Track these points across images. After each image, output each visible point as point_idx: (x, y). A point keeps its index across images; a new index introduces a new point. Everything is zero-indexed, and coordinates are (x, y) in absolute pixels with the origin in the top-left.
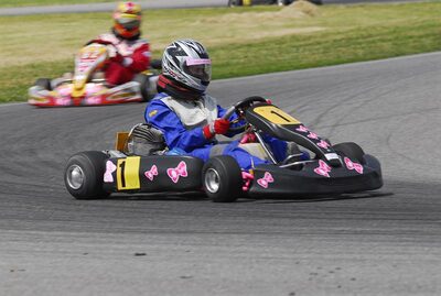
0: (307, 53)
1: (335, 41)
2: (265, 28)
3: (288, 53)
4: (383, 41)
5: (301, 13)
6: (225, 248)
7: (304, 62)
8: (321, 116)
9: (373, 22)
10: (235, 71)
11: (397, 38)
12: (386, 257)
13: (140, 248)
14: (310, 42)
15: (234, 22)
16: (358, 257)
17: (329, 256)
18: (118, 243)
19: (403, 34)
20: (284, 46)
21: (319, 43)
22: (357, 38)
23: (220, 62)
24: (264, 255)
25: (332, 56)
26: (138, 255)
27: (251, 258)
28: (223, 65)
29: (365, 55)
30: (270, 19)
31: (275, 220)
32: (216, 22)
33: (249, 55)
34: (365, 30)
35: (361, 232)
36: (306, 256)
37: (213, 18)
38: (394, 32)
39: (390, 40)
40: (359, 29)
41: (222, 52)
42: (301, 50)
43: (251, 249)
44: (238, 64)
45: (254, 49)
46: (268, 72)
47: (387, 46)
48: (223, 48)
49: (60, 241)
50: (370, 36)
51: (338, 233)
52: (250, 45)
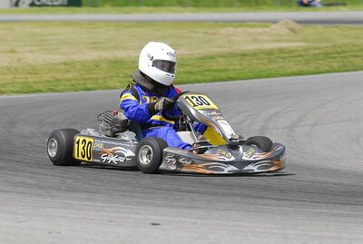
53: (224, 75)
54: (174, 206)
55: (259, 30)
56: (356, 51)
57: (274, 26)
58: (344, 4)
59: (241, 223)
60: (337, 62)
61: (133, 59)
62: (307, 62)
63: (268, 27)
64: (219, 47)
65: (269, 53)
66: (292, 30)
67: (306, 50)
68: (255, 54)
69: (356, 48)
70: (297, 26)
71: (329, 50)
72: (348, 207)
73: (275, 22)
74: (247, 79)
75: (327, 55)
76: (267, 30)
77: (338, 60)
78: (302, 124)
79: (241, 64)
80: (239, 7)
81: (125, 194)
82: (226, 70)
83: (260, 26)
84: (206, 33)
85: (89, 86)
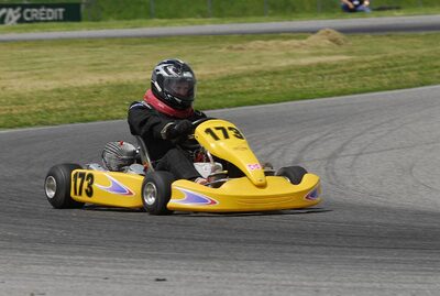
0: (332, 81)
1: (361, 70)
2: (290, 56)
3: (314, 80)
4: (409, 70)
5: (328, 42)
6: (245, 275)
7: (330, 90)
8: (345, 144)
9: (400, 51)
10: (260, 99)
11: (422, 68)
12: (405, 286)
13: (160, 273)
14: (335, 70)
15: (260, 49)
16: (378, 285)
17: (349, 285)
18: (139, 268)
19: (428, 64)
20: (310, 74)
21: (345, 72)
22: (383, 67)
23: (246, 89)
24: (284, 282)
25: (357, 85)
26: (158, 280)
27: (271, 285)
28: (248, 93)
29: (390, 84)
30: (296, 47)
31: (296, 248)
32: (241, 49)
33: (274, 82)
34: (391, 59)
35: (382, 261)
36: (325, 284)
37: (240, 45)
38: (420, 61)
39: (415, 70)
40: (385, 59)
41: (248, 79)
42: (327, 77)
43: (272, 276)
44: (264, 91)
45: (279, 77)
46: (293, 99)
47: (412, 76)
48: (249, 76)
49: (81, 265)
50: (396, 65)
51: (357, 261)
52: (275, 73)
53: (250, 98)
54: (184, 258)
55: (295, 42)
56: (412, 63)
57: (313, 37)
58: (398, 8)
59: (263, 275)
60: (389, 78)
61: (140, 83)
62: (352, 79)
63: (305, 38)
64: (246, 64)
65: (306, 69)
66: (334, 41)
67: (351, 64)
68: (289, 71)
69: (412, 60)
70: (340, 36)
71: (379, 64)
72: (396, 252)
73: (314, 32)
74: (279, 102)
75: (375, 70)
76: (304, 41)
77: (389, 75)
78: (343, 154)
79: (271, 84)
80: (271, 15)
81: (126, 245)
82: (254, 92)
83: (297, 38)
84: (230, 48)
85: (87, 116)
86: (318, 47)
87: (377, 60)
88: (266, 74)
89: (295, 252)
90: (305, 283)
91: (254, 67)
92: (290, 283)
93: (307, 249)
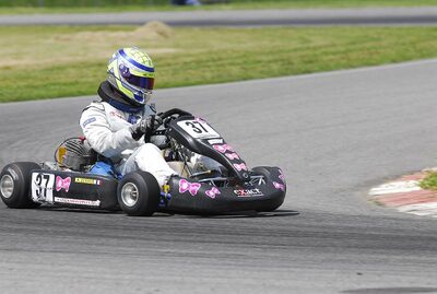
1: (185, 63)
4: (233, 64)
5: (155, 34)
6: (49, 267)
10: (83, 90)
11: (245, 62)
12: (206, 279)
15: (88, 40)
16: (179, 279)
17: (152, 278)
19: (252, 58)
21: (169, 65)
22: (208, 61)
23: (69, 80)
24: (86, 275)
25: (180, 78)
27: (73, 278)
28: (72, 84)
29: (213, 78)
30: (122, 39)
31: (103, 240)
32: (68, 40)
34: (216, 53)
35: (187, 255)
36: (127, 277)
37: (67, 36)
38: (244, 56)
39: (239, 64)
40: (210, 53)
41: (72, 70)
44: (86, 82)
47: (235, 70)
48: (74, 67)
50: (220, 59)
51: (163, 255)
52: (100, 65)
53: (73, 89)
55: (122, 34)
56: (236, 58)
57: (140, 30)
59: (67, 267)
60: (212, 71)
62: (175, 72)
63: (132, 30)
64: (71, 55)
66: (162, 34)
67: (175, 57)
69: (236, 55)
70: (168, 30)
71: (204, 58)
72: (201, 246)
73: (141, 24)
75: (199, 63)
76: (131, 33)
77: (213, 68)
79: (95, 76)
82: (77, 83)
83: (125, 30)
84: (57, 39)
86: (145, 40)
87: (202, 53)
88: (92, 65)
89: (102, 244)
90: (107, 276)
91: (79, 59)
92: (92, 275)
93: (114, 241)
